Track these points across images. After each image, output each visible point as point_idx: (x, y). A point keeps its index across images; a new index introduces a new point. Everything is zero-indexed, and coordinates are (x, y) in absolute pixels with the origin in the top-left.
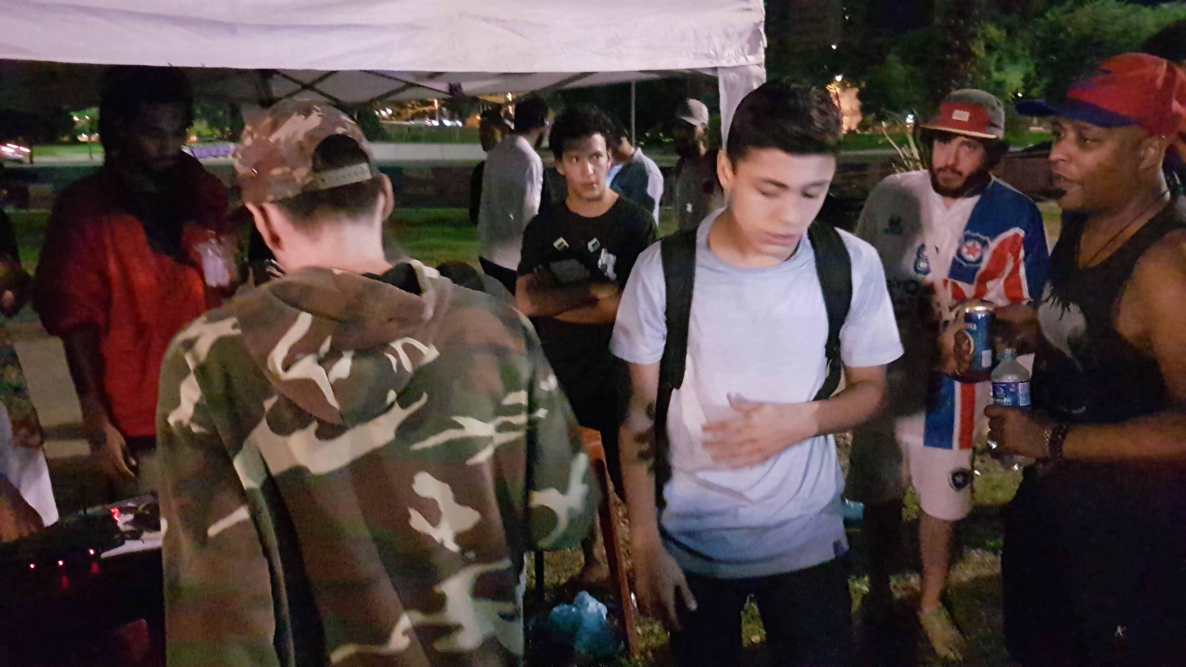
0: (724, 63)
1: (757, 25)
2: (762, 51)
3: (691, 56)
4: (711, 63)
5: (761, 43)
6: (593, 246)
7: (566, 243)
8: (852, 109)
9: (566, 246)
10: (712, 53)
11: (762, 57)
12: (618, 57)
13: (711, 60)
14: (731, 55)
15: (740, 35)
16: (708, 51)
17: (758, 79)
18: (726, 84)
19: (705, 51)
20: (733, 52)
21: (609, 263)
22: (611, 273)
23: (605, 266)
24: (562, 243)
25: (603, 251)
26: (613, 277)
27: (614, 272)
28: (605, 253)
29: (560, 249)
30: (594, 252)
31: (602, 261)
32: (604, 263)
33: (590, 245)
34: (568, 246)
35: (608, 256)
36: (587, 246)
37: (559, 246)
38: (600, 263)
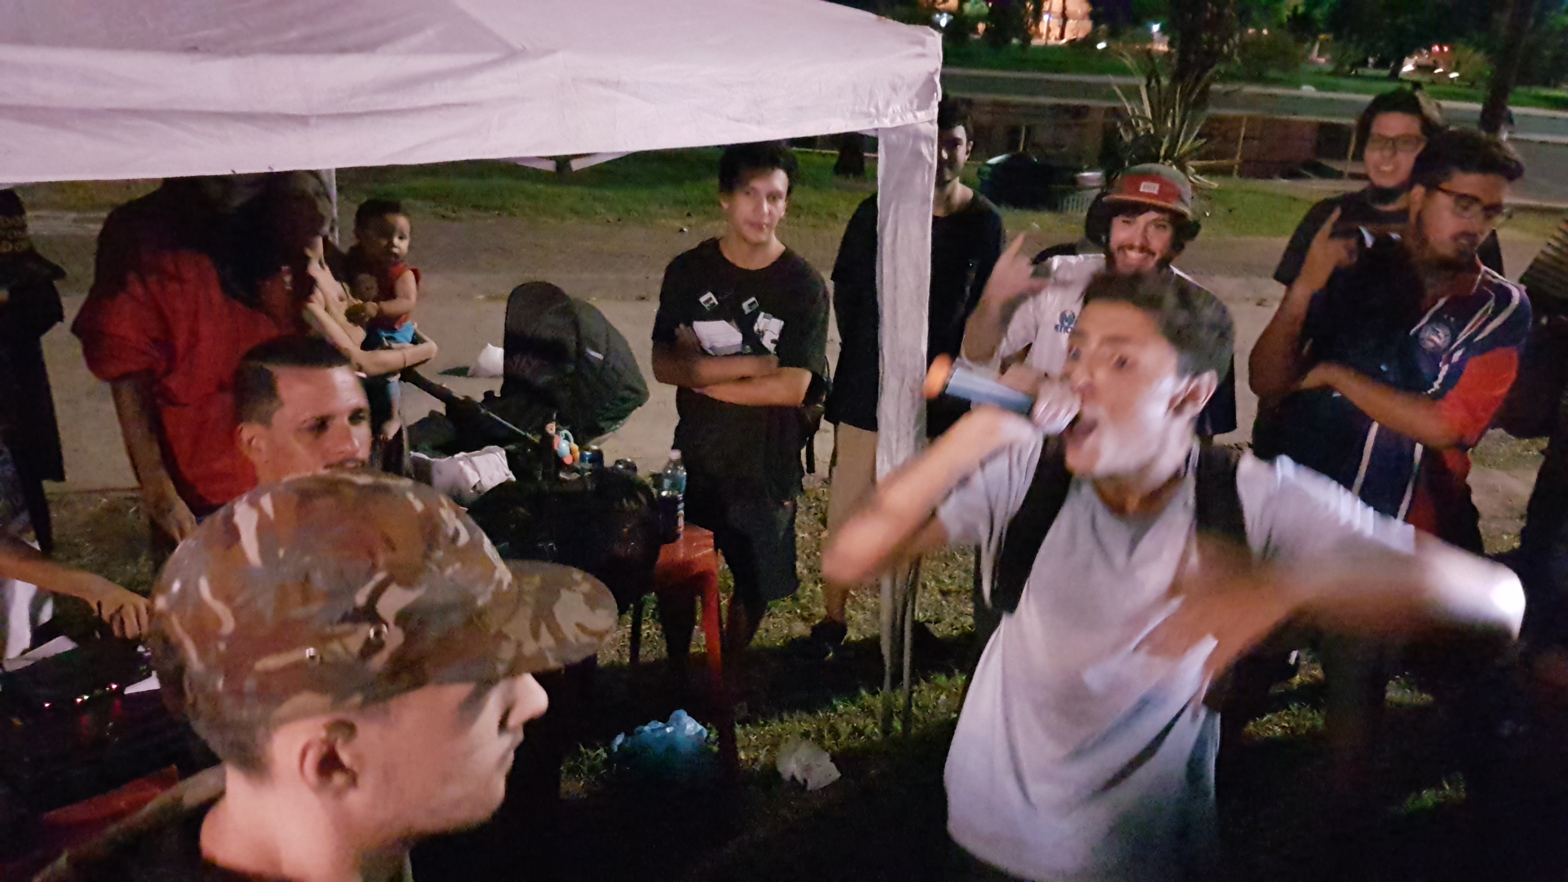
0: (887, 123)
1: (931, 74)
3: (848, 115)
4: (873, 125)
5: (935, 94)
6: (750, 305)
7: (714, 300)
9: (714, 304)
10: (873, 112)
12: (759, 123)
13: (871, 119)
14: (896, 111)
15: (909, 87)
16: (868, 108)
17: (928, 139)
18: (887, 147)
19: (865, 109)
20: (899, 108)
21: (766, 330)
22: (767, 342)
23: (762, 333)
24: (711, 299)
25: (762, 314)
26: (771, 347)
27: (773, 341)
28: (764, 317)
29: (706, 306)
30: (749, 314)
31: (758, 326)
32: (761, 328)
33: (745, 305)
34: (717, 303)
35: (768, 320)
36: (742, 306)
37: (707, 301)
38: (756, 328)
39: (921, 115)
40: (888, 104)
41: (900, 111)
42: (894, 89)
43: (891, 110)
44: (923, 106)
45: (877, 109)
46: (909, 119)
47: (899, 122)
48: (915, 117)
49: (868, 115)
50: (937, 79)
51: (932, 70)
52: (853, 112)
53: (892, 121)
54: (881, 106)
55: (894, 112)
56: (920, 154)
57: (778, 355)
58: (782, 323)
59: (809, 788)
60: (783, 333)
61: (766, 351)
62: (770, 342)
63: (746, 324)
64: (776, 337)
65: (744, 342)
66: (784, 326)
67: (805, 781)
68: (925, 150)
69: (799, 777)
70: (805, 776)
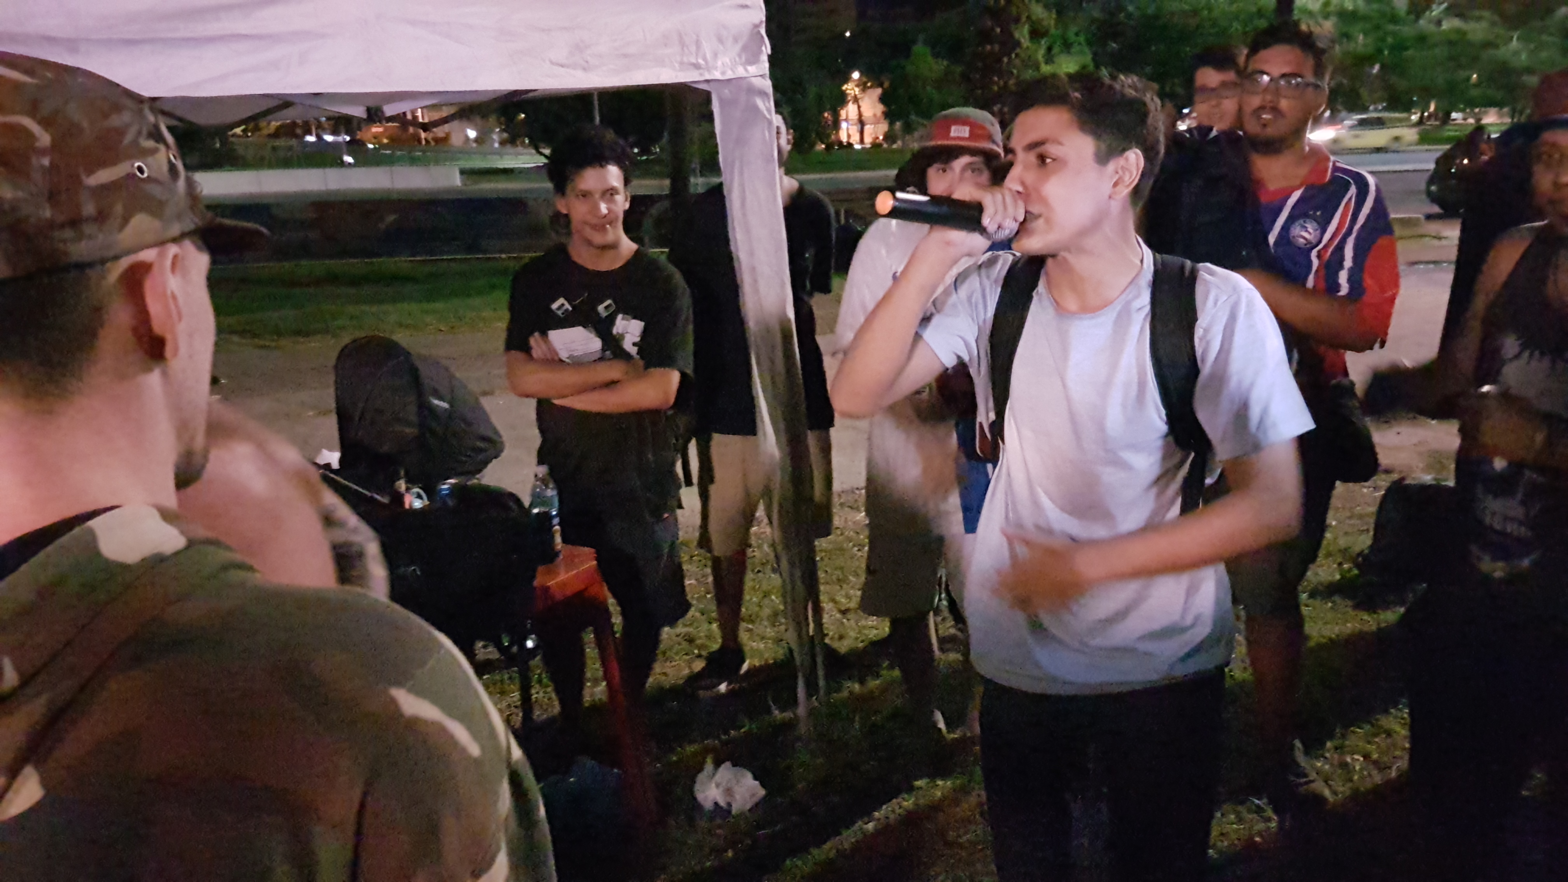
0: (717, 75)
1: (756, 26)
2: (765, 58)
3: (677, 65)
4: (701, 75)
5: (764, 48)
6: (606, 308)
7: (568, 306)
8: (875, 115)
9: (567, 310)
10: (701, 61)
11: (765, 66)
12: (584, 69)
13: (701, 71)
14: (725, 64)
15: (736, 40)
16: (697, 59)
17: (762, 93)
18: (721, 101)
19: (693, 61)
20: (728, 60)
21: (627, 333)
22: (629, 345)
23: (622, 337)
24: (563, 305)
25: (620, 316)
26: (633, 351)
27: (634, 344)
28: (623, 319)
29: (560, 313)
30: (606, 317)
31: (617, 329)
32: (620, 331)
33: (601, 308)
34: (570, 309)
35: (627, 322)
36: (597, 309)
37: (559, 308)
38: (615, 331)
39: (752, 69)
40: (715, 55)
41: (729, 64)
42: (720, 40)
43: (719, 63)
44: (753, 60)
45: (705, 59)
46: (740, 72)
47: (729, 75)
48: (746, 70)
49: (697, 66)
50: (763, 31)
51: (757, 21)
52: (682, 63)
53: (723, 73)
54: (709, 56)
55: (723, 64)
56: (756, 109)
57: (642, 358)
58: (643, 324)
59: (734, 812)
60: (645, 334)
61: (627, 356)
62: (631, 346)
63: (603, 328)
64: (638, 339)
65: (604, 350)
66: (645, 325)
67: (729, 805)
68: (760, 103)
69: (722, 803)
70: (728, 799)
